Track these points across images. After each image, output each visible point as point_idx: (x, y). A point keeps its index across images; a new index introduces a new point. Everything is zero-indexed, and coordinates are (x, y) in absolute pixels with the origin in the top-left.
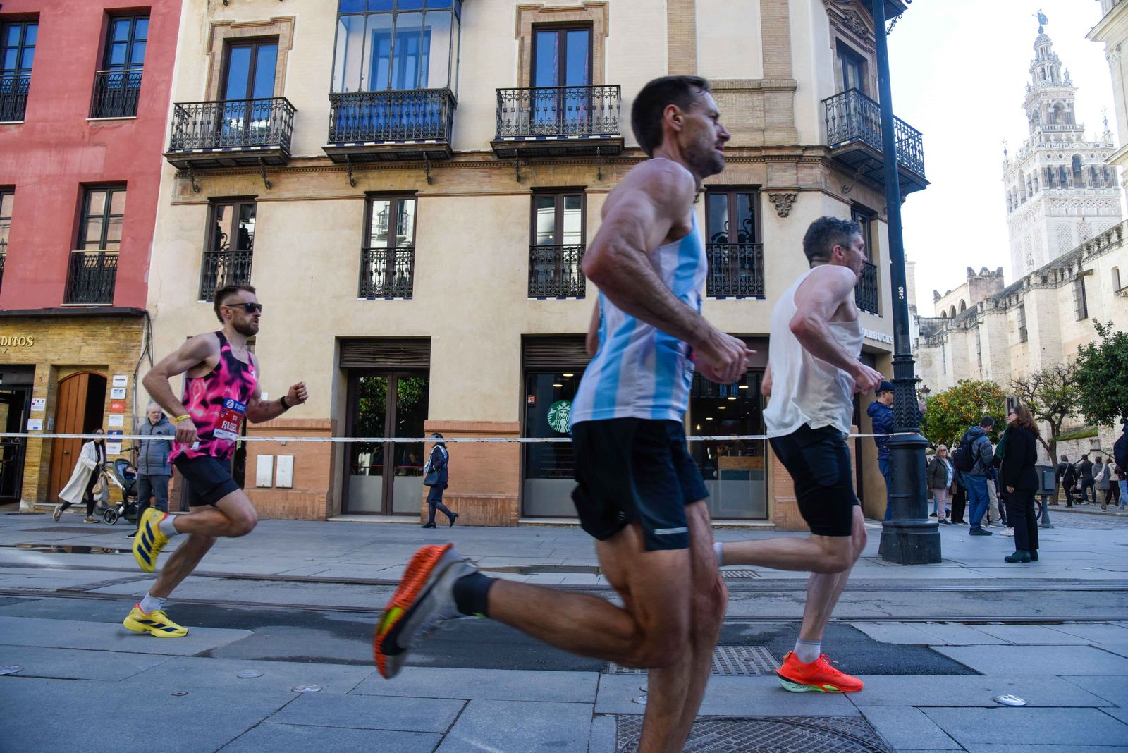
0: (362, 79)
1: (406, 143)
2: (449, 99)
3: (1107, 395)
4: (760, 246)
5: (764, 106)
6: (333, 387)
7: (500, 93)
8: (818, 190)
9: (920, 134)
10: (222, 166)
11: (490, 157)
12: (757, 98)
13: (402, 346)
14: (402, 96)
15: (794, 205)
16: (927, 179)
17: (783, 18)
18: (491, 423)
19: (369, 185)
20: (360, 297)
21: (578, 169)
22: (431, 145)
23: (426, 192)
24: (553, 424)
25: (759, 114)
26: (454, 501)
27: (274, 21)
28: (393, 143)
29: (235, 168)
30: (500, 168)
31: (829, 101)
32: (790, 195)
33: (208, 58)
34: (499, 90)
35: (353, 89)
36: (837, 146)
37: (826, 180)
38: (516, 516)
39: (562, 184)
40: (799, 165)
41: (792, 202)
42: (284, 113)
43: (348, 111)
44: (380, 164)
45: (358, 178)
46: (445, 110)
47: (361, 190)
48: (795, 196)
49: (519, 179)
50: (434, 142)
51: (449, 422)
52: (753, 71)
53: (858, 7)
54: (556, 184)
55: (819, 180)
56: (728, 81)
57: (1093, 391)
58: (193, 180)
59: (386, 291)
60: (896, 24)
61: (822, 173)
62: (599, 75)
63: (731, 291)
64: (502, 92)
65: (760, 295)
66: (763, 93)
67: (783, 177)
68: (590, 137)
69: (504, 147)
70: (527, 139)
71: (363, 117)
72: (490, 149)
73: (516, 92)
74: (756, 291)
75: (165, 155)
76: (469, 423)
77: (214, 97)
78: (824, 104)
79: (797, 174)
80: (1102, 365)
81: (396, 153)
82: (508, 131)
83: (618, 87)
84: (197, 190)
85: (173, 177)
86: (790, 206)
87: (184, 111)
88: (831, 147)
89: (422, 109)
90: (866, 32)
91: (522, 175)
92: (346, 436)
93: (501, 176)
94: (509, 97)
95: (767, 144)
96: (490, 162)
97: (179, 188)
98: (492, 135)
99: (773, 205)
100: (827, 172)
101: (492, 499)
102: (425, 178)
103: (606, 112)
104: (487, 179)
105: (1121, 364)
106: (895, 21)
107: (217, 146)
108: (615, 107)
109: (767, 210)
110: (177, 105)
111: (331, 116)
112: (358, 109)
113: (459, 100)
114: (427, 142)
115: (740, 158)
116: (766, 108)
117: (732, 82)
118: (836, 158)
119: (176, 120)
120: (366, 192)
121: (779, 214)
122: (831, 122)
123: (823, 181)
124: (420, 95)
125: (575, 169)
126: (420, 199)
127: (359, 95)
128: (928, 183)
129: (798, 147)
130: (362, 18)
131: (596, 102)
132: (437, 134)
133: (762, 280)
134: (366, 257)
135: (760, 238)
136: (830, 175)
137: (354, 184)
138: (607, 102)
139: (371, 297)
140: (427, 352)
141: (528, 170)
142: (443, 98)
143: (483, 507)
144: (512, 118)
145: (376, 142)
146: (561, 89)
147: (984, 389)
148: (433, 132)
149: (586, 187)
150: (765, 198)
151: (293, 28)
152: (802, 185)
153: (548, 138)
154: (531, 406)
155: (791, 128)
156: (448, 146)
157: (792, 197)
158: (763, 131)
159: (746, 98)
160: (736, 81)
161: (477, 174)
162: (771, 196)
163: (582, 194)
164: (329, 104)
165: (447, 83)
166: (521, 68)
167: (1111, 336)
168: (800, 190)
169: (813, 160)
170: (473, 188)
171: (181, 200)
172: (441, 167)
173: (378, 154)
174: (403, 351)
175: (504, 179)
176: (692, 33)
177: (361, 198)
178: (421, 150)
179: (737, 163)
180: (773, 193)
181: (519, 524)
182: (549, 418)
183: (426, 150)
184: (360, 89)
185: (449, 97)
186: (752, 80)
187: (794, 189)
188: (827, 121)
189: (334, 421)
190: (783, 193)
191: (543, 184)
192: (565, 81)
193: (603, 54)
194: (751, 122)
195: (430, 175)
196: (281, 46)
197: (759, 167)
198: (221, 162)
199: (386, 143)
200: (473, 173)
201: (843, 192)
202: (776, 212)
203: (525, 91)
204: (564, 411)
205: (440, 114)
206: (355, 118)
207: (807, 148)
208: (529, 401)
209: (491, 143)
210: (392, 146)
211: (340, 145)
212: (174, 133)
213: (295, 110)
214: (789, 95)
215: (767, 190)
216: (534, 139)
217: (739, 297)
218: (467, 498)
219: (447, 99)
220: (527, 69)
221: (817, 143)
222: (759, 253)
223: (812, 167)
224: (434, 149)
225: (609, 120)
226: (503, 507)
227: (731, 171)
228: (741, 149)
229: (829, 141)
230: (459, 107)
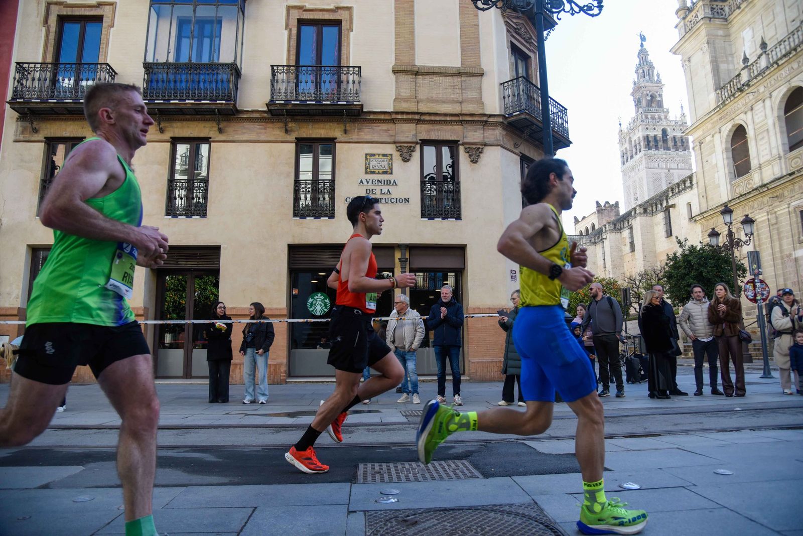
0: (169, 53)
1: (203, 102)
2: (235, 71)
3: (684, 287)
4: (459, 184)
6: (145, 284)
7: (273, 68)
8: (498, 145)
9: (566, 109)
10: (57, 113)
11: (266, 115)
12: (457, 80)
13: (198, 252)
14: (199, 67)
15: (481, 155)
16: (570, 140)
17: (475, 25)
19: (174, 132)
20: (167, 215)
21: (330, 126)
22: (221, 104)
23: (217, 139)
24: (311, 309)
25: (458, 91)
26: (238, 367)
27: (99, 5)
28: (193, 101)
29: (67, 116)
30: (273, 123)
31: (506, 84)
32: (479, 148)
33: (44, 29)
34: (272, 66)
35: (162, 59)
36: (511, 115)
37: (503, 139)
38: (284, 376)
39: (318, 136)
40: (485, 127)
41: (481, 153)
42: (107, 75)
43: (158, 77)
44: (182, 117)
45: (165, 127)
46: (232, 79)
47: (167, 136)
48: (482, 149)
49: (287, 131)
50: (224, 102)
51: (234, 308)
52: (455, 62)
53: (526, 22)
54: (314, 136)
55: (498, 138)
56: (437, 67)
57: (676, 284)
58: (32, 123)
59: (187, 212)
60: (550, 34)
61: (500, 133)
62: (346, 59)
63: (438, 214)
64: (275, 68)
65: (458, 217)
66: (461, 76)
67: (474, 135)
68: (339, 103)
69: (276, 108)
70: (293, 102)
71: (169, 82)
72: (265, 109)
73: (285, 68)
74: (455, 214)
75: (8, 103)
77: (49, 59)
78: (502, 86)
80: (681, 266)
81: (195, 109)
82: (279, 96)
83: (360, 68)
84: (35, 131)
85: (15, 120)
86: (479, 155)
87: (24, 69)
88: (507, 116)
89: (215, 77)
90: (531, 38)
91: (289, 129)
92: (155, 319)
93: (273, 129)
94: (280, 71)
95: (463, 112)
96: (266, 118)
97: (20, 129)
98: (267, 99)
99: (467, 155)
100: (504, 133)
102: (216, 129)
103: (351, 86)
104: (263, 131)
105: (693, 266)
106: (549, 32)
107: (52, 98)
108: (357, 82)
109: (463, 158)
110: (18, 63)
111: (144, 79)
112: (165, 75)
113: (243, 72)
114: (218, 102)
115: (444, 121)
116: (463, 87)
117: (439, 68)
118: (510, 124)
119: (17, 76)
120: (171, 138)
121: (471, 161)
122: (507, 98)
123: (501, 139)
124: (214, 67)
125: (328, 125)
126: (212, 144)
127: (167, 65)
128: (571, 143)
129: (485, 115)
130: (169, 7)
131: (344, 78)
132: (226, 97)
133: (460, 207)
134: (171, 186)
135: (458, 178)
136: (506, 135)
137: (162, 131)
138: (351, 78)
139: (175, 216)
140: (217, 256)
141: (294, 125)
142: (231, 70)
144: (282, 87)
145: (179, 100)
146: (318, 68)
147: (607, 283)
148: (223, 95)
149: (336, 138)
150: (461, 149)
151: (114, 11)
152: (487, 141)
153: (308, 102)
154: (295, 296)
155: (480, 101)
156: (235, 105)
157: (480, 150)
158: (461, 103)
159: (449, 80)
160: (442, 67)
161: (256, 126)
162: (466, 148)
163: (333, 144)
164: (143, 70)
165: (234, 59)
166: (289, 51)
167: (687, 248)
168: (486, 145)
169: (495, 124)
170: (253, 137)
171: (21, 138)
172: (229, 120)
173: (181, 110)
174: (200, 256)
175: (275, 131)
176: (412, 33)
177: (168, 142)
178: (214, 107)
179: (441, 124)
180: (467, 146)
181: (286, 383)
182: (309, 305)
183: (217, 107)
184: (167, 60)
185: (235, 69)
186: (453, 67)
187: (482, 144)
188: (504, 98)
189: (146, 309)
190: (474, 147)
191: (305, 136)
192: (321, 62)
193: (349, 44)
194: (452, 96)
195: (220, 126)
196: (105, 24)
197: (458, 128)
198: (55, 110)
199: (187, 101)
200: (252, 126)
201: (515, 147)
202: (470, 159)
203: (292, 68)
204: (319, 300)
205: (229, 82)
206: (163, 81)
207: (491, 116)
208: (294, 293)
209: (266, 104)
210: (192, 104)
211: (151, 102)
212: (15, 86)
213: (116, 73)
214: (479, 78)
215: (463, 144)
216: (298, 102)
217: (443, 219)
219: (234, 71)
220: (293, 52)
221: (498, 113)
222: (457, 188)
223: (494, 129)
224: (223, 107)
225: (352, 91)
226: (275, 370)
227: (438, 130)
228: (445, 115)
229: (505, 111)
230: (242, 77)
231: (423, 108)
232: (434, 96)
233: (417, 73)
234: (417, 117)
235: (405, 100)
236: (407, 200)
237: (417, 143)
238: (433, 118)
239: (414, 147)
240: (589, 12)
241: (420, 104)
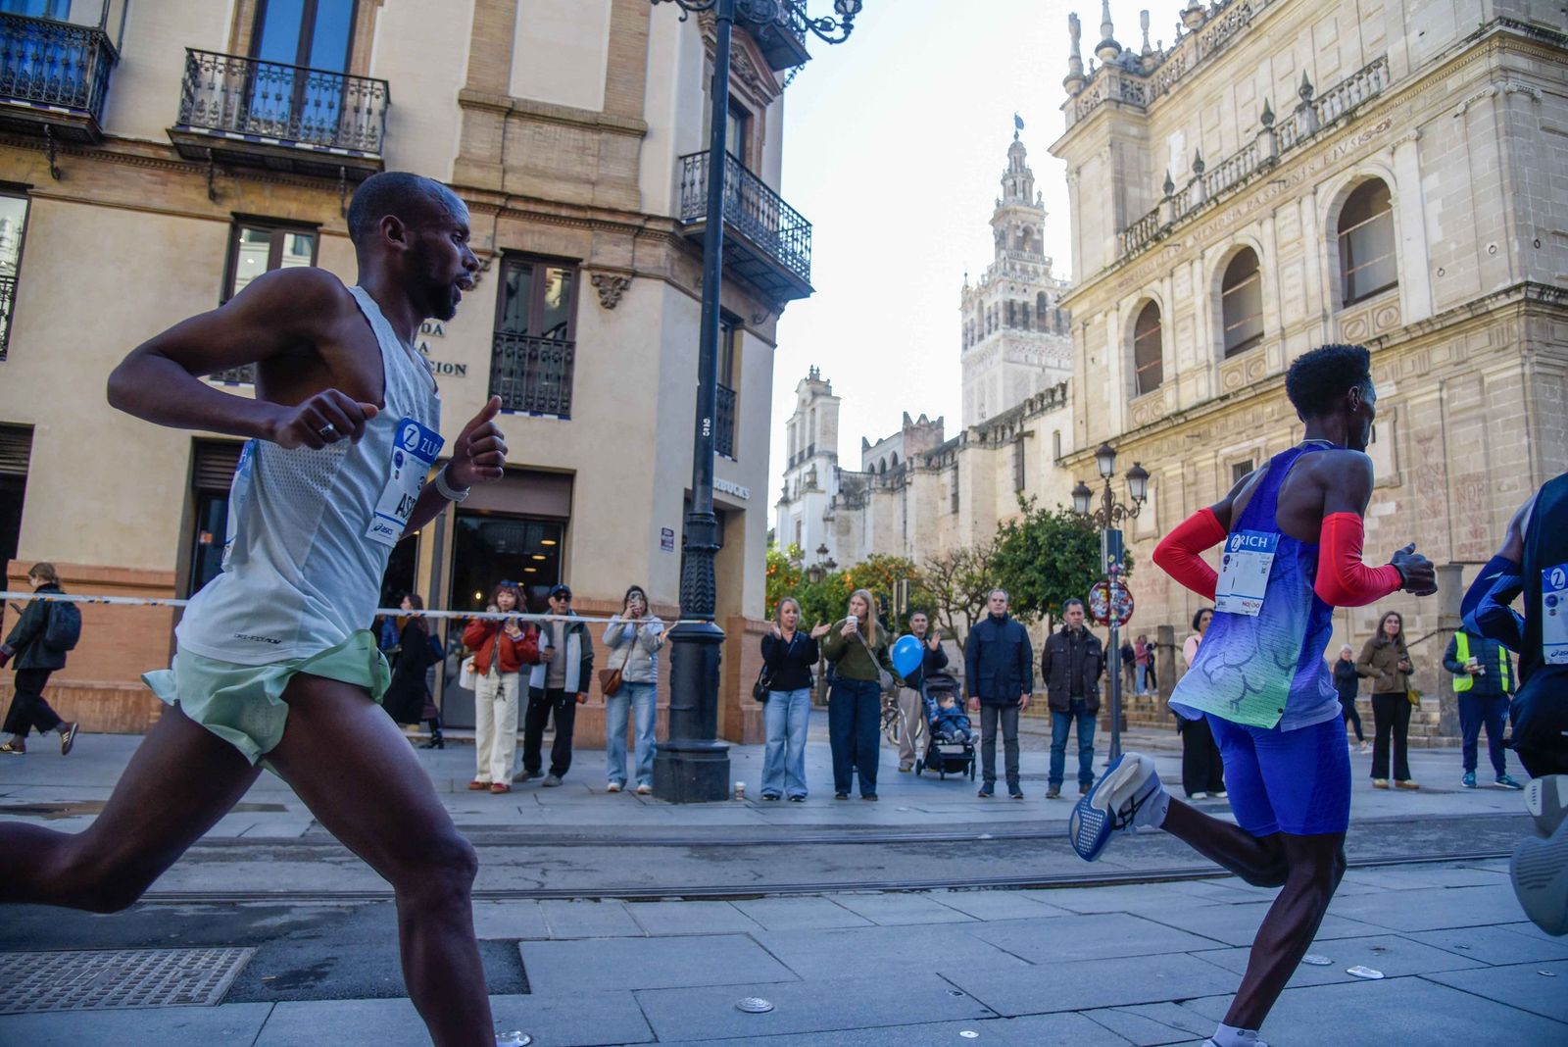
1: (15, 103)
2: (102, 47)
3: (1024, 585)
4: (571, 345)
5: (599, 150)
7: (192, 55)
8: (658, 278)
9: (809, 225)
11: (167, 155)
12: (591, 138)
15: (625, 294)
16: (813, 285)
17: (641, 34)
18: (126, 570)
21: (312, 197)
22: (60, 115)
23: (48, 191)
25: (590, 160)
30: (183, 173)
31: (689, 160)
32: (620, 279)
34: (190, 51)
36: (691, 221)
37: (672, 266)
39: (283, 215)
40: (639, 240)
41: (623, 289)
46: (95, 64)
48: (627, 281)
49: (213, 196)
50: (66, 111)
52: (591, 99)
53: (748, 43)
54: (273, 213)
55: (662, 265)
56: (552, 106)
57: (1009, 580)
60: (796, 77)
61: (667, 255)
62: (361, 61)
63: (523, 403)
64: (197, 56)
65: (565, 414)
66: (600, 131)
67: (614, 252)
68: (332, 150)
69: (189, 142)
70: (228, 135)
73: (222, 60)
74: (559, 407)
76: (88, 568)
78: (682, 162)
79: (633, 251)
80: (1020, 547)
82: (200, 118)
83: (386, 83)
86: (618, 294)
88: (684, 222)
89: (50, 52)
90: (755, 77)
91: (217, 191)
93: (183, 186)
94: (207, 65)
95: (597, 204)
96: (168, 162)
98: (172, 120)
99: (595, 290)
100: (676, 255)
101: (120, 691)
102: (46, 167)
103: (364, 118)
104: (159, 188)
105: (1040, 548)
106: (794, 72)
108: (377, 113)
109: (587, 295)
113: (124, 53)
114: (52, 109)
115: (556, 217)
116: (603, 152)
117: (558, 108)
118: (689, 238)
121: (604, 304)
122: (688, 189)
123: (669, 266)
124: (53, 30)
125: (307, 195)
128: (813, 290)
129: (638, 215)
131: (351, 100)
132: (73, 100)
133: (570, 394)
135: (573, 335)
136: (680, 260)
138: (367, 102)
140: (23, 449)
141: (230, 184)
142: (91, 44)
143: (103, 704)
144: (213, 99)
146: (302, 70)
147: (897, 568)
148: (66, 95)
149: (321, 225)
150: (585, 278)
152: (638, 266)
153: (263, 140)
154: (203, 547)
155: (633, 186)
156: (94, 121)
157: (623, 283)
158: (594, 184)
159: (575, 135)
160: (563, 107)
161: (145, 176)
162: (594, 277)
163: (314, 234)
165: (99, 21)
166: (236, 24)
167: (1034, 513)
168: (635, 274)
169: (657, 235)
170: (134, 197)
172: (81, 154)
175: (190, 191)
176: (510, 28)
178: (41, 119)
179: (549, 223)
180: (597, 273)
183: (49, 121)
185: (103, 44)
186: (586, 111)
187: (626, 272)
188: (684, 185)
190: (611, 275)
191: (253, 210)
192: (309, 59)
193: (371, 31)
194: (578, 168)
195: (56, 164)
197: (582, 234)
200: (135, 174)
201: (695, 285)
202: (600, 300)
203: (237, 62)
205: (82, 68)
207: (650, 218)
208: (202, 541)
209: (169, 131)
214: (637, 141)
215: (590, 268)
216: (241, 137)
217: (534, 413)
218: (75, 688)
219: (97, 47)
220: (246, 28)
221: (666, 213)
222: (569, 354)
223: (655, 246)
224: (64, 123)
225: (364, 131)
226: (137, 704)
227: (541, 233)
228: (559, 204)
229: (683, 212)
230: (121, 64)
231: (513, 185)
232: (541, 163)
233: (510, 113)
234: (499, 201)
235: (480, 164)
236: (461, 369)
237: (494, 255)
238: (532, 207)
239: (487, 263)
240: (824, 33)
241: (508, 177)
